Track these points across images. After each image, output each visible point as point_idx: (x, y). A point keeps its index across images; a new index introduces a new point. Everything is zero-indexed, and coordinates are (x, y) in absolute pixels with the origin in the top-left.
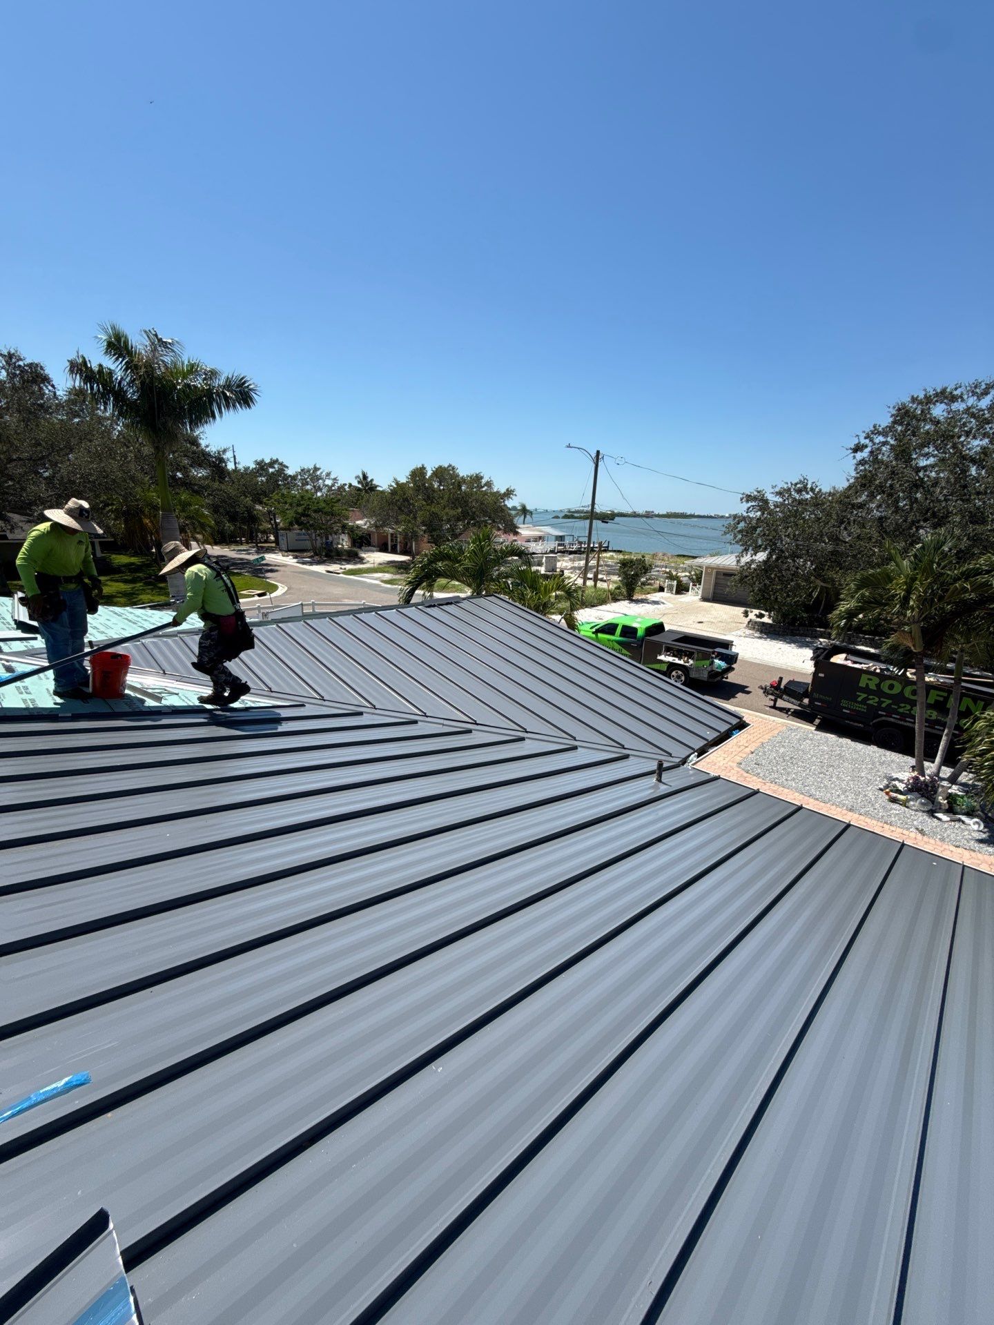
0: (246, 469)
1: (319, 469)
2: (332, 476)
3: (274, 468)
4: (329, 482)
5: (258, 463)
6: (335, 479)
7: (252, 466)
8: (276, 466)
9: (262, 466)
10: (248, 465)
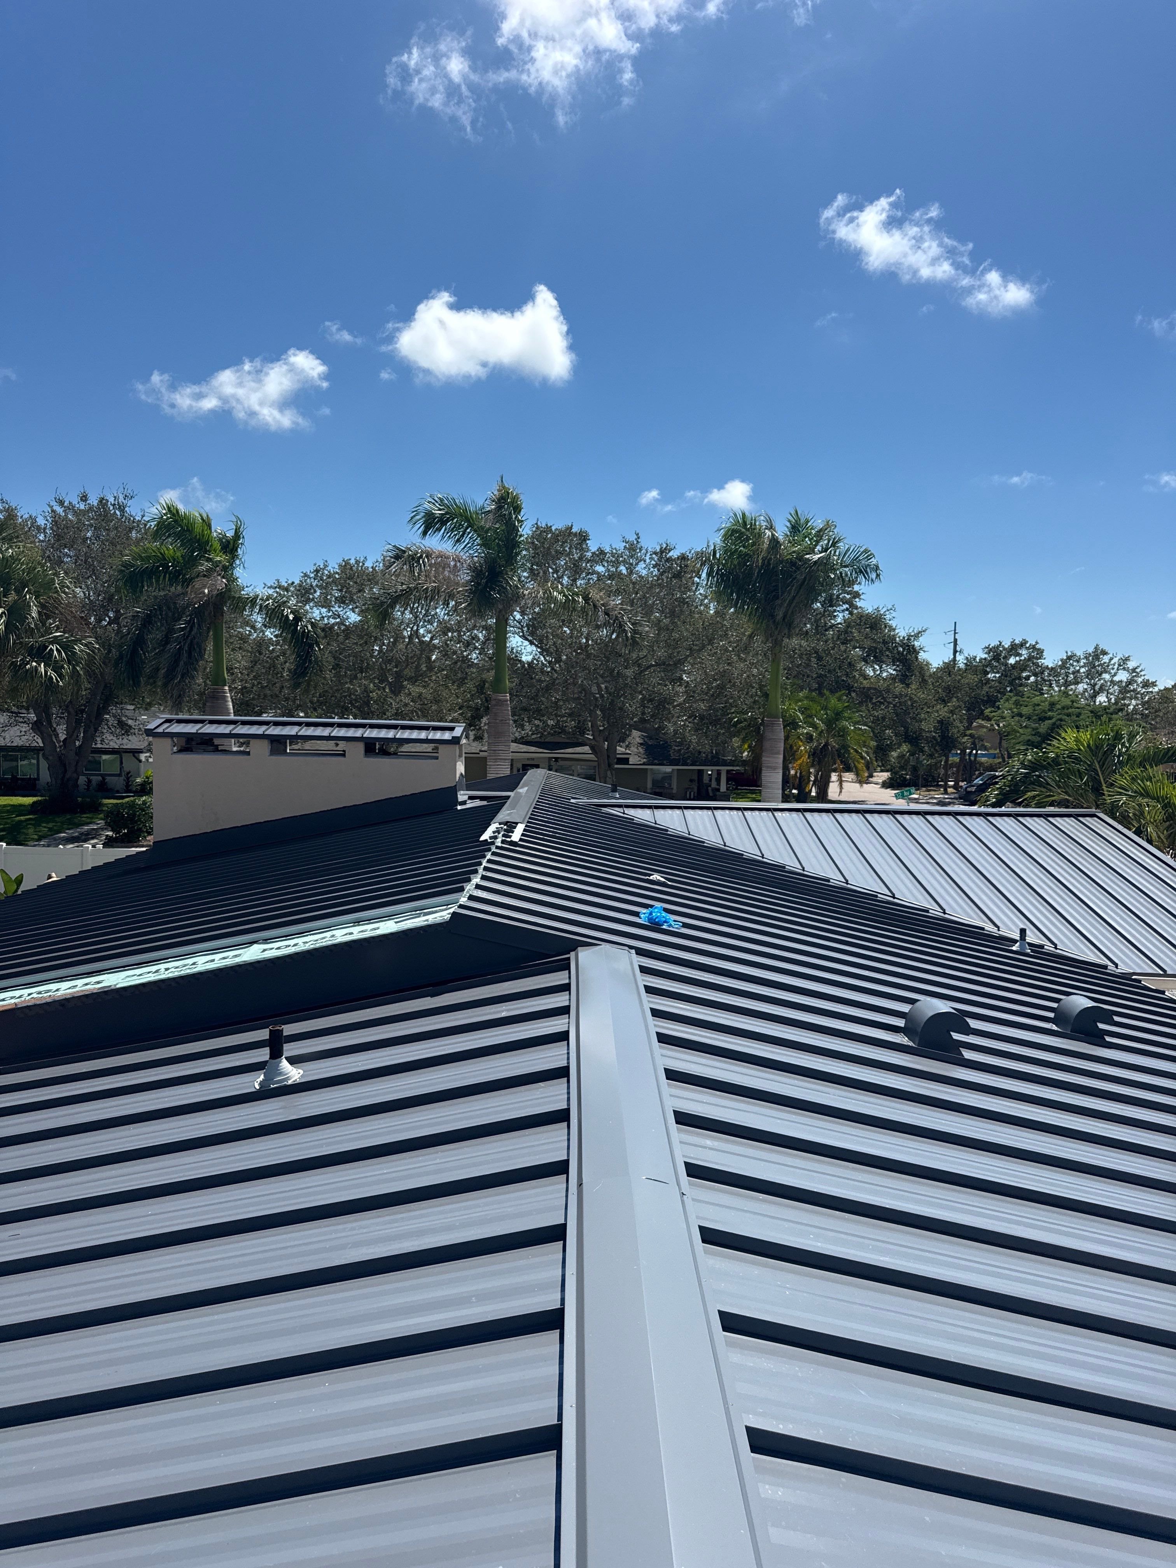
0: (969, 661)
1: (1104, 653)
2: (1131, 665)
3: (1020, 655)
4: (1123, 676)
5: (989, 650)
6: (1134, 670)
7: (981, 655)
8: (1024, 652)
9: (996, 654)
10: (972, 654)
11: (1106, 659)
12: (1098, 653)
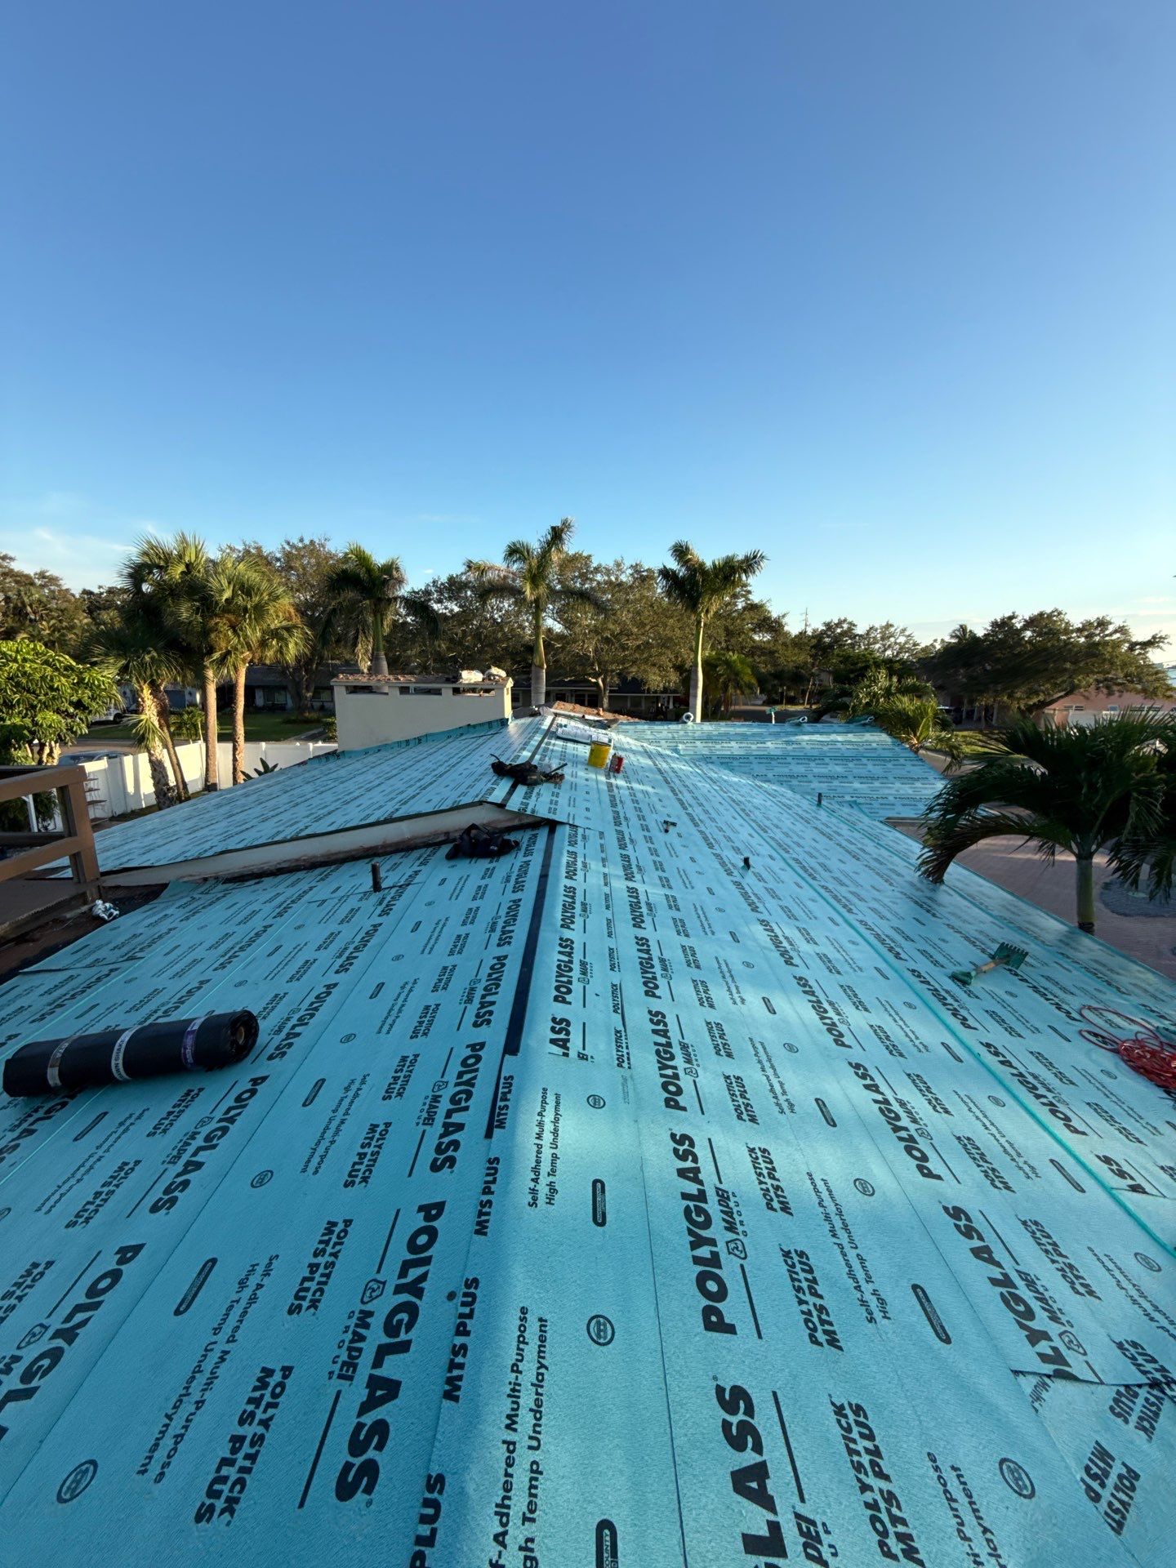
0: (814, 631)
4: (902, 640)
5: (826, 624)
6: (908, 636)
7: (822, 628)
8: (845, 626)
9: (829, 627)
10: (816, 627)
11: (892, 629)
12: (888, 626)
